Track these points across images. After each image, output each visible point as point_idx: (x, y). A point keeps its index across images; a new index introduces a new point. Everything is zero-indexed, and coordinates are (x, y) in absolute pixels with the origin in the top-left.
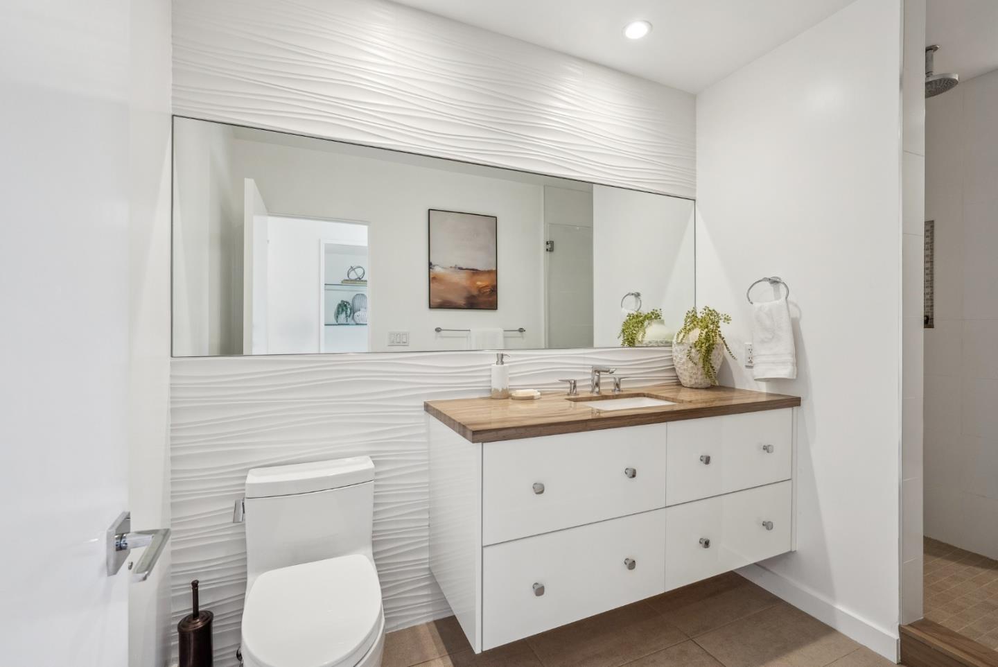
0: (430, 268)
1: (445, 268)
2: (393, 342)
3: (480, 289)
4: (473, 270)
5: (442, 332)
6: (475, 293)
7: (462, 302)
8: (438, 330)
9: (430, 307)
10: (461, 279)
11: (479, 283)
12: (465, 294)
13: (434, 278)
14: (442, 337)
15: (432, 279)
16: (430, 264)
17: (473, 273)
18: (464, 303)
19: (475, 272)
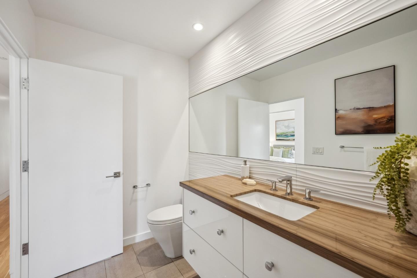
0: (336, 112)
1: (346, 111)
2: (315, 152)
3: (376, 120)
4: (370, 108)
5: (345, 149)
6: (372, 123)
7: (360, 130)
8: (343, 147)
9: (336, 134)
10: (360, 116)
11: (375, 116)
12: (363, 125)
13: (338, 117)
14: (345, 151)
15: (337, 118)
16: (336, 110)
17: (370, 111)
18: (361, 130)
19: (371, 109)
